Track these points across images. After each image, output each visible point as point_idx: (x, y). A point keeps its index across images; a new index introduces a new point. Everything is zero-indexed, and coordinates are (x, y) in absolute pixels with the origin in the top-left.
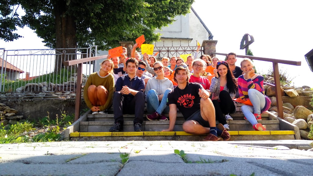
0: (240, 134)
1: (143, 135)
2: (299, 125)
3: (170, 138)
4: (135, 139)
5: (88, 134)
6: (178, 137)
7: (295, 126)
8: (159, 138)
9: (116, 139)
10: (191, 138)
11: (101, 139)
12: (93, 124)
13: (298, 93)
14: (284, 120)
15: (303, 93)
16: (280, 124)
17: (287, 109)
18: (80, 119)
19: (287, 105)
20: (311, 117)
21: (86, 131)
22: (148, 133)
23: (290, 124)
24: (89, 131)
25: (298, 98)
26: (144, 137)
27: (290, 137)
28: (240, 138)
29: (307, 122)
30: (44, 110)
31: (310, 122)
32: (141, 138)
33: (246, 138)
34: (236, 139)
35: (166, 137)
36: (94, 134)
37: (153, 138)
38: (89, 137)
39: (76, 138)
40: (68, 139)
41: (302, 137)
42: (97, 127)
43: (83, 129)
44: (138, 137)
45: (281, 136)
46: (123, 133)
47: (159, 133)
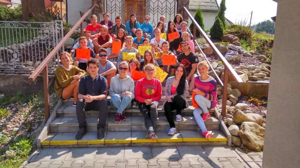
0: (184, 141)
1: (104, 143)
2: (232, 132)
3: (127, 145)
4: (97, 146)
5: (57, 143)
6: (134, 144)
7: (229, 134)
8: (118, 145)
9: (81, 146)
10: (144, 144)
11: (69, 147)
12: (62, 126)
13: (248, 76)
14: (223, 123)
15: (253, 77)
16: (220, 125)
17: (233, 98)
18: (50, 120)
19: (235, 91)
20: (244, 126)
21: (56, 131)
22: (109, 142)
23: (226, 130)
24: (58, 132)
25: (247, 83)
26: (105, 144)
27: (223, 142)
28: (183, 144)
29: (240, 129)
30: (17, 84)
31: (241, 131)
32: (102, 145)
33: (188, 144)
34: (180, 145)
35: (124, 145)
36: (62, 143)
37: (113, 145)
38: (58, 145)
39: (47, 146)
40: (40, 147)
41: (232, 143)
42: (66, 128)
43: (53, 130)
44: (100, 145)
45: (216, 142)
46: (87, 142)
47: (118, 142)
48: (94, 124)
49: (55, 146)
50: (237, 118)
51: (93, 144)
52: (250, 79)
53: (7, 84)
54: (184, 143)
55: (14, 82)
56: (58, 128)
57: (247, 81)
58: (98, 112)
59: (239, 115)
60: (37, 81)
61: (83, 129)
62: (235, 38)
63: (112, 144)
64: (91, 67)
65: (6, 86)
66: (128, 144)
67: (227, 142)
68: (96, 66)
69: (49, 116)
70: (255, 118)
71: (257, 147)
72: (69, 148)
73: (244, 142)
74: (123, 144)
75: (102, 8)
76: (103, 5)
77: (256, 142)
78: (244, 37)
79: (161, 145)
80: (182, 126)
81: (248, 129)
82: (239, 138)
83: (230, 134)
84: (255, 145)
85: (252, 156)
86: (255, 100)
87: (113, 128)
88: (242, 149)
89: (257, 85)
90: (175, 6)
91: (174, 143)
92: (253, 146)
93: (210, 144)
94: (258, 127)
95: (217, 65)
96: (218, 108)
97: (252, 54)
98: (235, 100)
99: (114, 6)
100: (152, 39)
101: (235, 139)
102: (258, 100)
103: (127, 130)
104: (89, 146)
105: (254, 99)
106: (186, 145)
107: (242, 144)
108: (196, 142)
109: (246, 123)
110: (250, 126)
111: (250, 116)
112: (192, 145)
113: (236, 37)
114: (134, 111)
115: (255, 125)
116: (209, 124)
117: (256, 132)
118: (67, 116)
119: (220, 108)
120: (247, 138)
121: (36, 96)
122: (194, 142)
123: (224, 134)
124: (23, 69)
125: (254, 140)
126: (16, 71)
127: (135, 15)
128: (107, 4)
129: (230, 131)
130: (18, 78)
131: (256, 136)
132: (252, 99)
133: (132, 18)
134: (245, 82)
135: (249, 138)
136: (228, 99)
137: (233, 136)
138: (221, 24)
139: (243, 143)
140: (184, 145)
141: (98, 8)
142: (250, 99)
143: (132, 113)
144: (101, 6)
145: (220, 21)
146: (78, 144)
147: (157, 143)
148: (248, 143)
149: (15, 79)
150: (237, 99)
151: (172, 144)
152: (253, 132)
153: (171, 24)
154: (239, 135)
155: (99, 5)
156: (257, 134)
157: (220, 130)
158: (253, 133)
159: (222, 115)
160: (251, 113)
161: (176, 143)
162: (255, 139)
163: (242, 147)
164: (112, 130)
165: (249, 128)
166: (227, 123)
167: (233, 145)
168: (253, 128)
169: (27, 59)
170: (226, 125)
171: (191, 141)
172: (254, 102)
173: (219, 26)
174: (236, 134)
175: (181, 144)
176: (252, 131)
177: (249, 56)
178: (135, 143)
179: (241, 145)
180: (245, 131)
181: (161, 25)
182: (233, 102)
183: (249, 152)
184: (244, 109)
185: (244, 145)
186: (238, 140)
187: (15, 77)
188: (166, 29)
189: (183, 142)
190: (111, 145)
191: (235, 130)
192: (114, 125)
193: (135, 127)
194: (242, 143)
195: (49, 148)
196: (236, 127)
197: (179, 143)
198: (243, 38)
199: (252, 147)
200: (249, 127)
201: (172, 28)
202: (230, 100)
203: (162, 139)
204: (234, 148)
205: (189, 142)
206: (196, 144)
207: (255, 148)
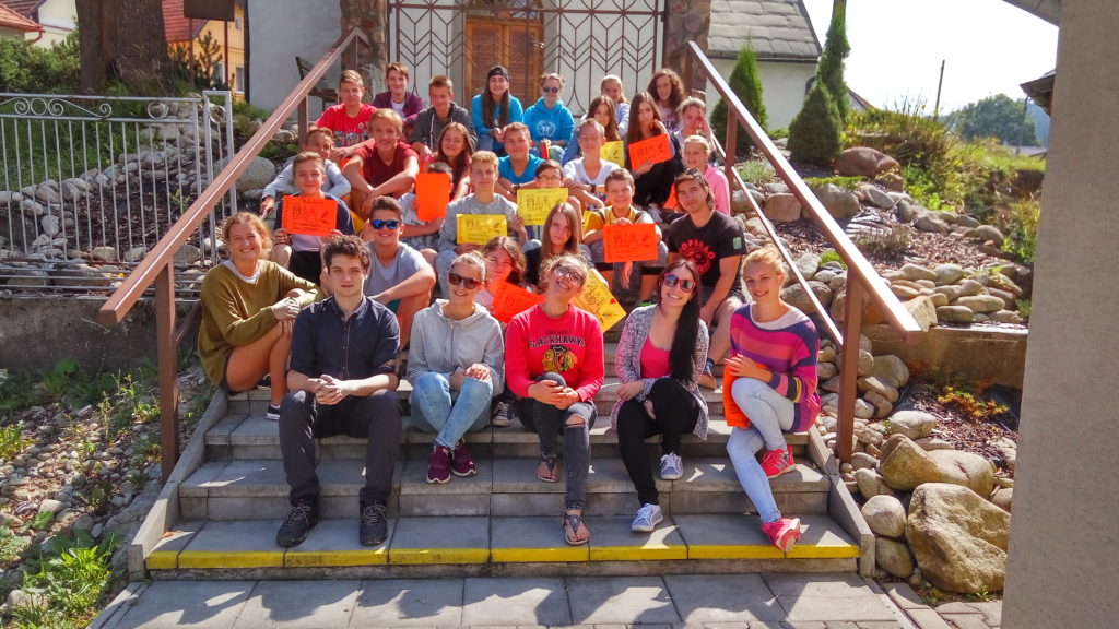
1: (386, 563)
2: (879, 522)
3: (474, 569)
4: (360, 572)
5: (205, 560)
6: (500, 567)
7: (864, 529)
8: (438, 570)
9: (300, 573)
10: (537, 568)
11: (249, 575)
12: (224, 494)
13: (936, 306)
14: (842, 488)
15: (953, 311)
16: (829, 493)
17: (879, 392)
18: (178, 473)
19: (888, 366)
20: (923, 500)
21: (204, 514)
22: (403, 557)
23: (853, 516)
24: (211, 516)
25: (932, 333)
26: (388, 567)
27: (844, 563)
28: (690, 568)
29: (907, 513)
30: (56, 332)
31: (912, 517)
32: (379, 571)
33: (709, 567)
34: (678, 570)
35: (462, 569)
36: (224, 559)
37: (419, 569)
38: (210, 570)
39: (168, 571)
40: (141, 575)
41: (878, 566)
42: (239, 503)
43: (192, 509)
44: (370, 569)
45: (818, 563)
46: (320, 557)
47: (439, 557)
48: (346, 490)
49: (199, 572)
50: (895, 467)
51: (344, 567)
52: (943, 317)
53: (19, 332)
54: (693, 562)
55: (44, 324)
56: (209, 503)
57: (932, 326)
58: (364, 441)
59: (906, 457)
60: (130, 320)
61: (305, 508)
62: (882, 162)
63: (415, 565)
64: (339, 270)
65: (13, 338)
66: (478, 565)
67: (858, 560)
68: (356, 263)
69: (177, 456)
70: (963, 470)
71: (972, 581)
72: (253, 580)
73: (925, 562)
74: (459, 565)
75: (382, 47)
76: (383, 34)
77: (969, 562)
78: (918, 156)
79: (605, 573)
80: (686, 496)
81: (941, 512)
82: (902, 547)
83: (870, 532)
84: (967, 571)
85: (956, 618)
86: (962, 397)
87: (419, 505)
88: (915, 588)
89: (970, 340)
90: (655, 37)
91: (656, 565)
92: (958, 580)
93: (793, 568)
94: (978, 505)
95: (817, 265)
96: (823, 429)
97: (949, 220)
98: (887, 398)
99: (427, 39)
100: (571, 162)
101: (890, 551)
102: (972, 400)
103: (472, 511)
104: (328, 572)
105: (959, 393)
106: (700, 574)
107: (916, 571)
108: (738, 560)
109: (930, 488)
110: (946, 501)
111: (945, 459)
112: (723, 574)
113: (888, 159)
114: (500, 437)
115: (967, 495)
116: (790, 490)
117: (968, 521)
118: (243, 457)
119: (829, 430)
120: (934, 547)
121: (129, 378)
122: (732, 561)
123: (846, 529)
124: (80, 274)
125: (964, 556)
126: (53, 282)
127: (504, 70)
128: (398, 31)
129: (870, 521)
130: (60, 310)
131: (971, 538)
132: (952, 396)
133: (492, 85)
134: (926, 330)
135: (943, 548)
136: (861, 394)
137: (880, 540)
138: (832, 106)
139: (921, 564)
140: (694, 574)
141: (366, 46)
142: (944, 395)
143: (492, 445)
144: (375, 39)
145: (828, 96)
146: (287, 565)
147: (590, 562)
148: (940, 568)
149: (48, 312)
150: (893, 394)
151: (645, 568)
152: (960, 525)
153: (642, 106)
154: (903, 534)
155: (370, 35)
156: (973, 530)
157: (830, 514)
158: (959, 528)
159: (836, 455)
160: (949, 448)
161: (661, 564)
162: (966, 552)
163: (915, 580)
164: (417, 510)
165: (944, 509)
166: (857, 485)
167: (882, 574)
168: (959, 507)
169: (94, 238)
170: (853, 495)
171: (718, 557)
172: (961, 405)
173: (823, 115)
174: (894, 530)
175: (682, 566)
176: (953, 519)
177: (936, 229)
178: (502, 564)
179: (912, 574)
180: (928, 519)
181: (602, 109)
182: (879, 405)
183: (941, 600)
184: (921, 433)
185: (922, 574)
186: (900, 552)
187: (47, 303)
188: (623, 126)
189: (688, 560)
190: (411, 568)
191: (888, 514)
192: (423, 493)
193: (503, 502)
194: (915, 564)
195: (175, 579)
196: (893, 504)
197: (671, 564)
198: (915, 160)
199: (953, 579)
200: (943, 503)
201: (647, 123)
202: (867, 397)
203: (608, 548)
204: (885, 585)
205: (710, 561)
206: (739, 567)
207: (965, 585)
